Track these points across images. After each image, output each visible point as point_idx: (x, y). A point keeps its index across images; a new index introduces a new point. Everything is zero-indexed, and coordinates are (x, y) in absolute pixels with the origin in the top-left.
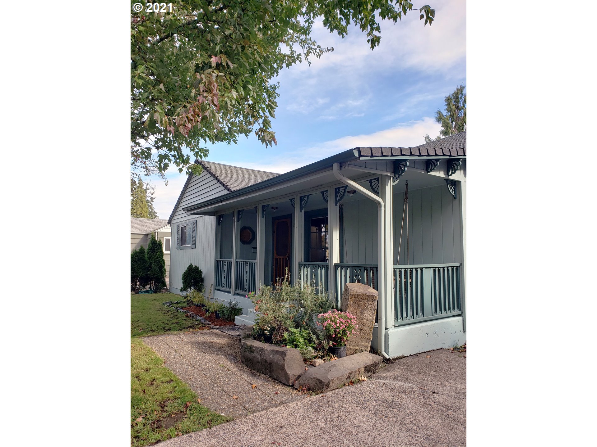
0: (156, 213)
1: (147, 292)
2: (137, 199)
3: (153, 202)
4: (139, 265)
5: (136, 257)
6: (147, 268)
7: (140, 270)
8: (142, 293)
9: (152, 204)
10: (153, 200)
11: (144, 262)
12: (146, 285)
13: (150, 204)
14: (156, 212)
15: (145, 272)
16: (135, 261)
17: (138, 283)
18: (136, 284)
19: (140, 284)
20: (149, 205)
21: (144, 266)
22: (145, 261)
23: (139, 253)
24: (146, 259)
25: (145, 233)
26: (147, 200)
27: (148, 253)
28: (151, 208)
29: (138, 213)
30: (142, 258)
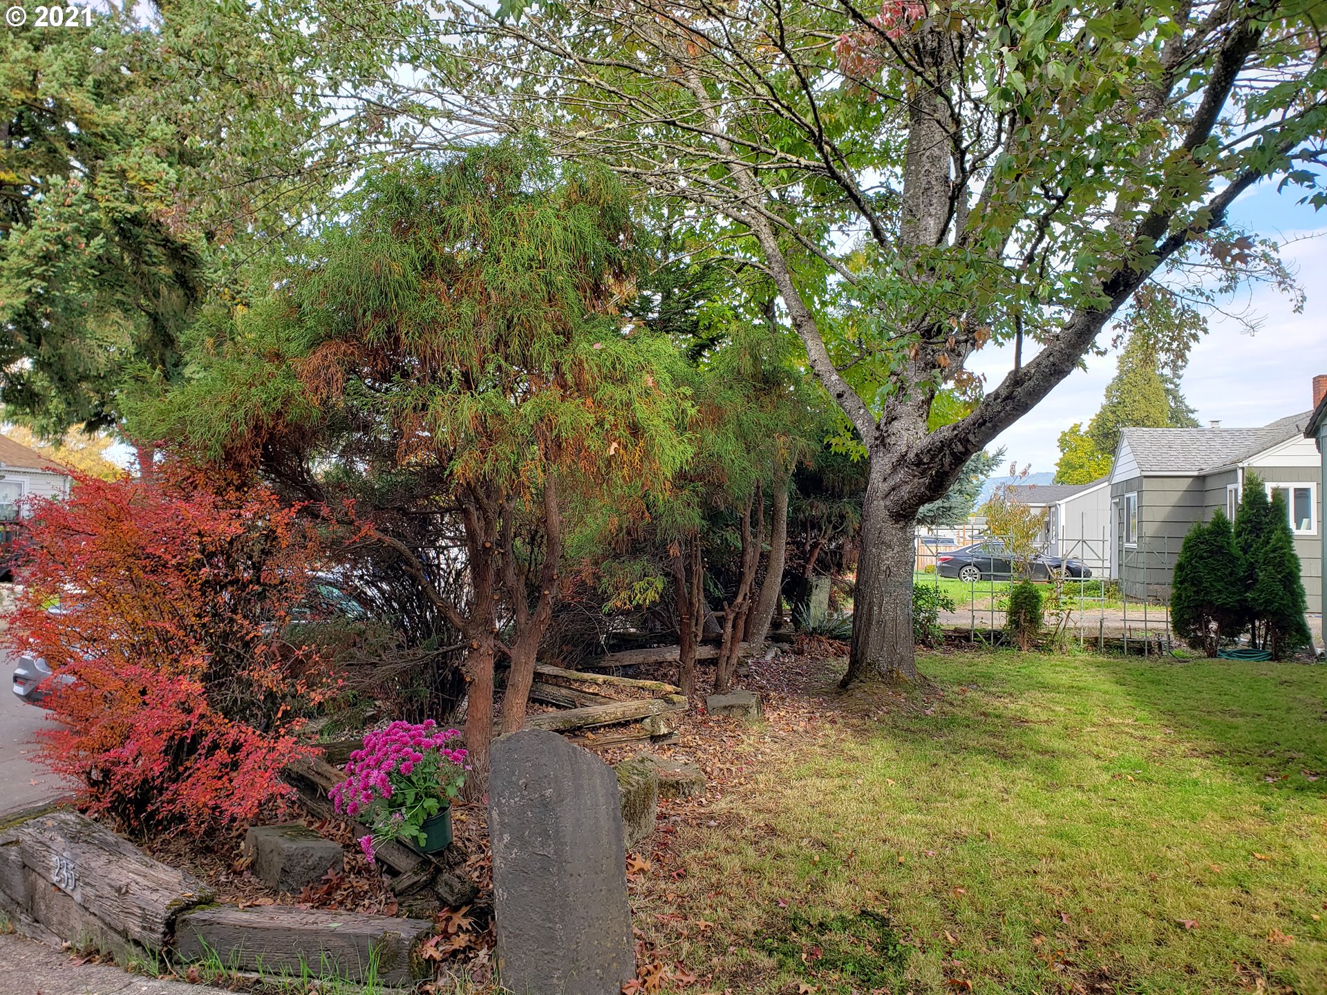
0: (1192, 412)
1: (1242, 654)
2: (1131, 375)
3: (1179, 377)
4: (1214, 569)
5: (1202, 546)
6: (1240, 580)
7: (1219, 586)
8: (1230, 655)
9: (1177, 386)
10: (1181, 372)
11: (1230, 561)
12: (1238, 634)
13: (1171, 386)
14: (1192, 407)
15: (1234, 593)
16: (1202, 558)
17: (1214, 625)
18: (1207, 627)
19: (1221, 630)
20: (1168, 390)
21: (1231, 574)
22: (1233, 560)
23: (1210, 533)
24: (1237, 552)
25: (1196, 473)
26: (1162, 375)
27: (1239, 534)
28: (1174, 398)
29: (1136, 415)
30: (1222, 547)
